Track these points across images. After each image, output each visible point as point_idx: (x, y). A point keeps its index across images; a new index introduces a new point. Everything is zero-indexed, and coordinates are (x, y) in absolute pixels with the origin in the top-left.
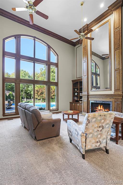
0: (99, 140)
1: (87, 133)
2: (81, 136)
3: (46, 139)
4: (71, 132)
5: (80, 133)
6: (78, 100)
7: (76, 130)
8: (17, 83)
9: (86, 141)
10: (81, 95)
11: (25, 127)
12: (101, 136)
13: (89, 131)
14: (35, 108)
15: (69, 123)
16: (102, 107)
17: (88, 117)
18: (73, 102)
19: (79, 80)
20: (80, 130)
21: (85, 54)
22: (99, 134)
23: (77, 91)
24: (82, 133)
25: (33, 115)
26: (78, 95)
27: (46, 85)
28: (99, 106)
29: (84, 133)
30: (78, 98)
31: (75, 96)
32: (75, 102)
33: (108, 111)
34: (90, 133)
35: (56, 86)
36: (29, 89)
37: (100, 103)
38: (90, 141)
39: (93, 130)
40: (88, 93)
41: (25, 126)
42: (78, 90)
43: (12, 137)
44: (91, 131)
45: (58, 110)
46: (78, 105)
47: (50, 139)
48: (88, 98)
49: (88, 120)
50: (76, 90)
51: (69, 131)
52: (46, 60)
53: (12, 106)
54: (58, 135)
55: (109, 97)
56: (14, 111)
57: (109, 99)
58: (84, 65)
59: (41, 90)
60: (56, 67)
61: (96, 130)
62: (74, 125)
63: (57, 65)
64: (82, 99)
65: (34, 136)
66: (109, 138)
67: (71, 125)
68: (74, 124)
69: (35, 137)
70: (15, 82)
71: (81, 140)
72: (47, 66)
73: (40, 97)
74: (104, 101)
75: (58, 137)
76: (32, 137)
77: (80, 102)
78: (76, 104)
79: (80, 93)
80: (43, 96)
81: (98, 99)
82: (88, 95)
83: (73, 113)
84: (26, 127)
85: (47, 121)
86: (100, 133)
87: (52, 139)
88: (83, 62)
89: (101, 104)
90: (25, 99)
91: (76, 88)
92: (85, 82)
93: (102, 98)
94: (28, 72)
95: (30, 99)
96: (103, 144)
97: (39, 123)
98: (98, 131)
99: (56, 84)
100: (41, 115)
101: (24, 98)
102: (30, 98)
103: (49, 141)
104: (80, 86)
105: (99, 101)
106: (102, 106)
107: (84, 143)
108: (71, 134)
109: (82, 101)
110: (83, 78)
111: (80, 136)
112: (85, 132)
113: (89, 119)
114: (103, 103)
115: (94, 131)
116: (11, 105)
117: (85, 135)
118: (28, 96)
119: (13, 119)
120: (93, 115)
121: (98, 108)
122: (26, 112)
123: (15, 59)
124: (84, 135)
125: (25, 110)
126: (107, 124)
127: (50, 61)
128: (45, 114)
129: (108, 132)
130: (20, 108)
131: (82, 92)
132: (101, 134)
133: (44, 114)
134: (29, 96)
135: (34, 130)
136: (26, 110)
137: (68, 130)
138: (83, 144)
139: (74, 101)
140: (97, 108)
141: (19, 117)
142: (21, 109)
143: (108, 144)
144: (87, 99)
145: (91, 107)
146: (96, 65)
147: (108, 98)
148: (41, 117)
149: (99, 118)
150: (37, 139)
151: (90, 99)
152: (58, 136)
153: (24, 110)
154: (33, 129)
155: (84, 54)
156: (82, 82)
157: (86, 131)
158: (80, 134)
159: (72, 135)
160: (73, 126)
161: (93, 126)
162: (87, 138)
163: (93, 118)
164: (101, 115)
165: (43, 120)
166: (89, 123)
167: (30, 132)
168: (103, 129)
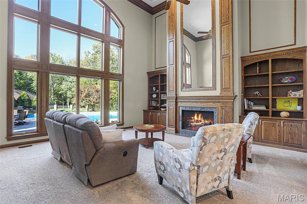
0: (218, 176)
1: (199, 165)
2: (190, 171)
3: (111, 183)
4: (163, 165)
5: (187, 165)
6: (158, 107)
7: (177, 160)
8: (42, 72)
9: (197, 181)
10: (163, 97)
11: (61, 161)
12: (222, 167)
13: (204, 160)
14: (90, 121)
15: (158, 147)
16: (201, 117)
17: (205, 133)
18: (149, 109)
19: (159, 73)
20: (186, 160)
21: (171, 29)
22: (219, 165)
23: (156, 91)
24: (190, 166)
25: (86, 134)
26: (157, 97)
27: (102, 79)
28: (196, 115)
29: (194, 165)
30: (158, 102)
31: (153, 99)
32: (153, 109)
33: (210, 124)
34: (206, 164)
35: (120, 81)
36: (64, 86)
37: (196, 111)
38: (204, 179)
39: (210, 157)
40: (176, 95)
41: (61, 158)
42: (157, 89)
43: (32, 185)
44: (206, 160)
45: (123, 124)
46: (159, 114)
47: (119, 180)
48: (176, 102)
49: (204, 139)
50: (154, 89)
51: (158, 164)
52: (101, 32)
53: (27, 120)
54: (133, 171)
55: (213, 100)
56: (35, 128)
57: (212, 103)
58: (170, 47)
59: (86, 90)
60: (120, 47)
61: (214, 157)
62: (171, 151)
63: (121, 43)
64: (167, 105)
65: (87, 178)
66: (233, 171)
67: (164, 152)
68: (170, 149)
69: (88, 180)
70: (38, 70)
71: (190, 179)
72: (104, 44)
73: (84, 101)
74: (203, 108)
75: (133, 176)
76: (81, 181)
77: (162, 109)
78: (154, 114)
79: (162, 95)
80: (89, 100)
81: (194, 103)
82: (176, 97)
83: (155, 128)
84: (64, 159)
85: (114, 145)
86: (221, 162)
87: (122, 180)
88: (168, 41)
89: (199, 112)
90: (55, 106)
91: (154, 86)
92: (172, 76)
93: (201, 102)
94: (60, 56)
95: (66, 106)
96: (224, 181)
97: (97, 151)
98: (218, 158)
99: (120, 78)
100: (101, 135)
101: (53, 104)
102: (65, 104)
103: (117, 185)
104: (161, 83)
105: (195, 107)
106: (200, 115)
107: (194, 184)
108: (163, 168)
109: (166, 107)
110: (167, 68)
111: (188, 172)
112: (197, 162)
113: (206, 137)
114: (203, 110)
115: (211, 159)
116: (26, 117)
117: (196, 168)
118: (60, 100)
119: (31, 146)
120: (212, 130)
121: (194, 118)
122: (67, 130)
123: (39, 23)
124: (194, 169)
125: (63, 126)
126: (232, 145)
127: (110, 35)
128: (109, 131)
129: (232, 160)
130: (51, 122)
131: (166, 93)
132: (222, 165)
133: (106, 131)
134: (62, 100)
135: (85, 165)
136: (66, 125)
137: (155, 161)
138: (192, 186)
139: (151, 108)
140: (192, 118)
141: (47, 140)
142: (54, 124)
143: (231, 182)
144: (174, 103)
145: (181, 118)
146: (186, 50)
147: (210, 102)
148: (102, 138)
149: (221, 136)
150: (91, 185)
151: (179, 104)
152: (133, 174)
153: (62, 124)
154: (85, 163)
155: (169, 29)
156: (166, 75)
157: (199, 162)
158: (187, 168)
159: (165, 170)
160: (168, 152)
161: (211, 150)
162: (199, 175)
163: (213, 135)
164: (224, 130)
165: (105, 144)
166: (205, 145)
167: (75, 171)
168: (225, 154)
